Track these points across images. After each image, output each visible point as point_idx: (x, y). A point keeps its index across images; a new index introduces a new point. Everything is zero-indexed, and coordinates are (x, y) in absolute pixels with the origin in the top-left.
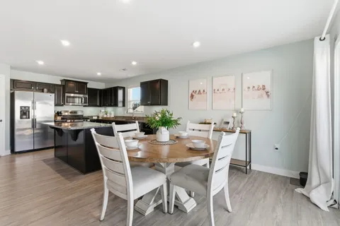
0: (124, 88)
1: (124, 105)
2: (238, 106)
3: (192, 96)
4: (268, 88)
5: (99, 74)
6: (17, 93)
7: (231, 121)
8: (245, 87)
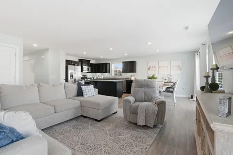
0: (109, 64)
1: (109, 72)
2: (169, 73)
3: (149, 69)
4: (180, 66)
5: (102, 57)
6: (69, 66)
7: (167, 78)
8: (172, 66)
